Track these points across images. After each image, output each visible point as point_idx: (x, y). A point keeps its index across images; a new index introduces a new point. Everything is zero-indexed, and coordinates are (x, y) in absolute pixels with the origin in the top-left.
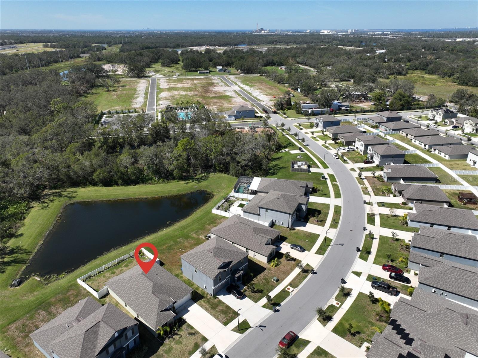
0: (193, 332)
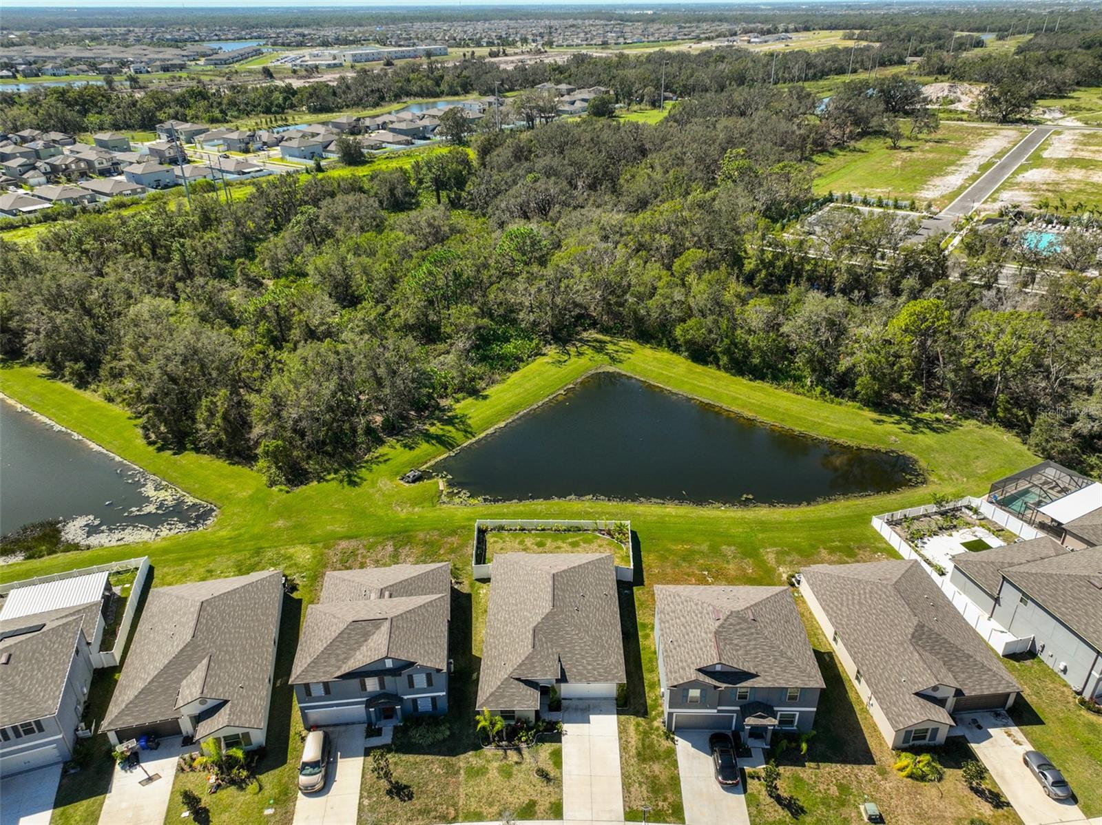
0: (552, 773)
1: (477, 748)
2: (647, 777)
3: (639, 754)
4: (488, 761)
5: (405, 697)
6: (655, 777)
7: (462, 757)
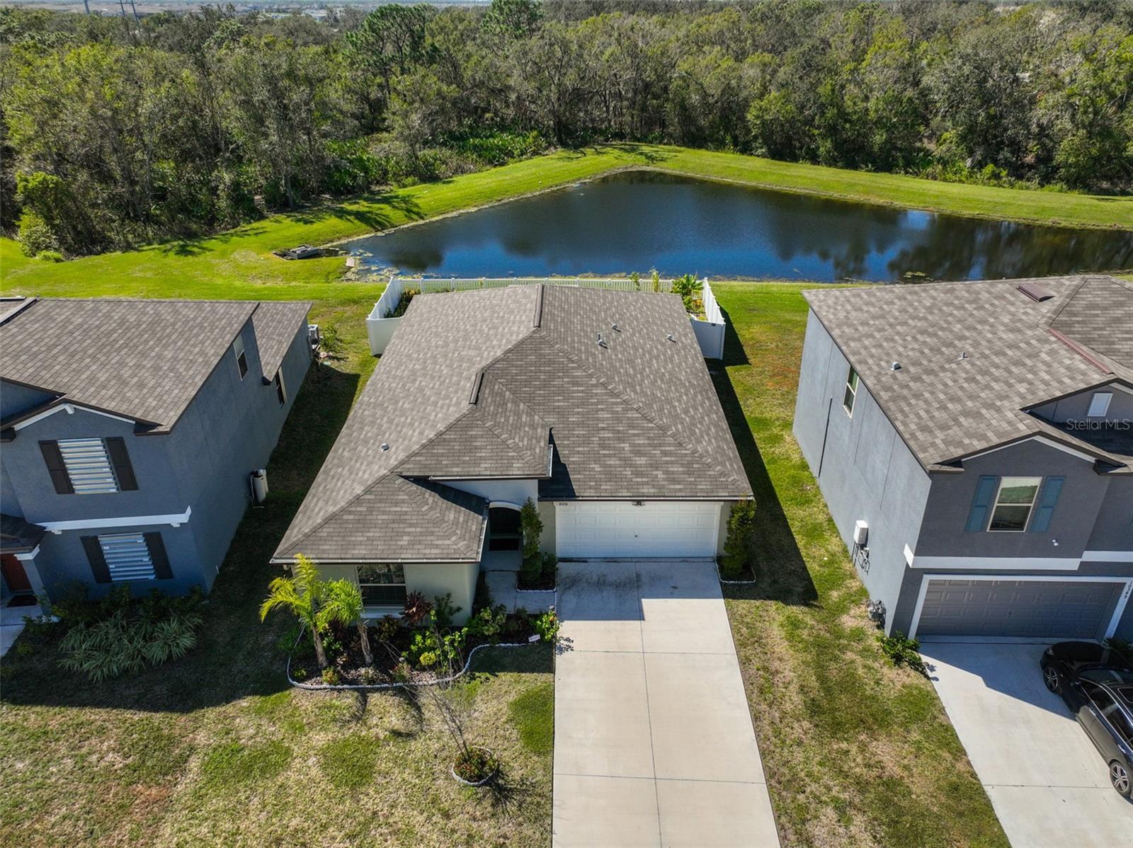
1: (272, 684)
2: (862, 786)
3: (814, 709)
4: (298, 729)
5: (56, 527)
6: (891, 784)
7: (211, 714)
